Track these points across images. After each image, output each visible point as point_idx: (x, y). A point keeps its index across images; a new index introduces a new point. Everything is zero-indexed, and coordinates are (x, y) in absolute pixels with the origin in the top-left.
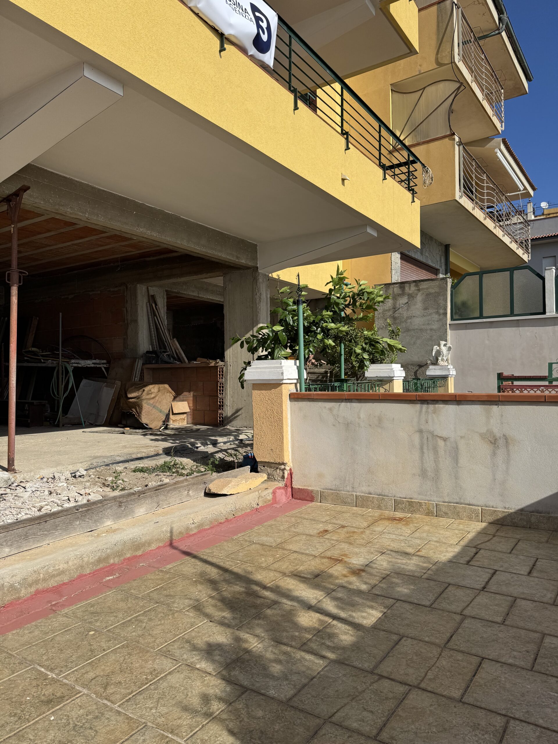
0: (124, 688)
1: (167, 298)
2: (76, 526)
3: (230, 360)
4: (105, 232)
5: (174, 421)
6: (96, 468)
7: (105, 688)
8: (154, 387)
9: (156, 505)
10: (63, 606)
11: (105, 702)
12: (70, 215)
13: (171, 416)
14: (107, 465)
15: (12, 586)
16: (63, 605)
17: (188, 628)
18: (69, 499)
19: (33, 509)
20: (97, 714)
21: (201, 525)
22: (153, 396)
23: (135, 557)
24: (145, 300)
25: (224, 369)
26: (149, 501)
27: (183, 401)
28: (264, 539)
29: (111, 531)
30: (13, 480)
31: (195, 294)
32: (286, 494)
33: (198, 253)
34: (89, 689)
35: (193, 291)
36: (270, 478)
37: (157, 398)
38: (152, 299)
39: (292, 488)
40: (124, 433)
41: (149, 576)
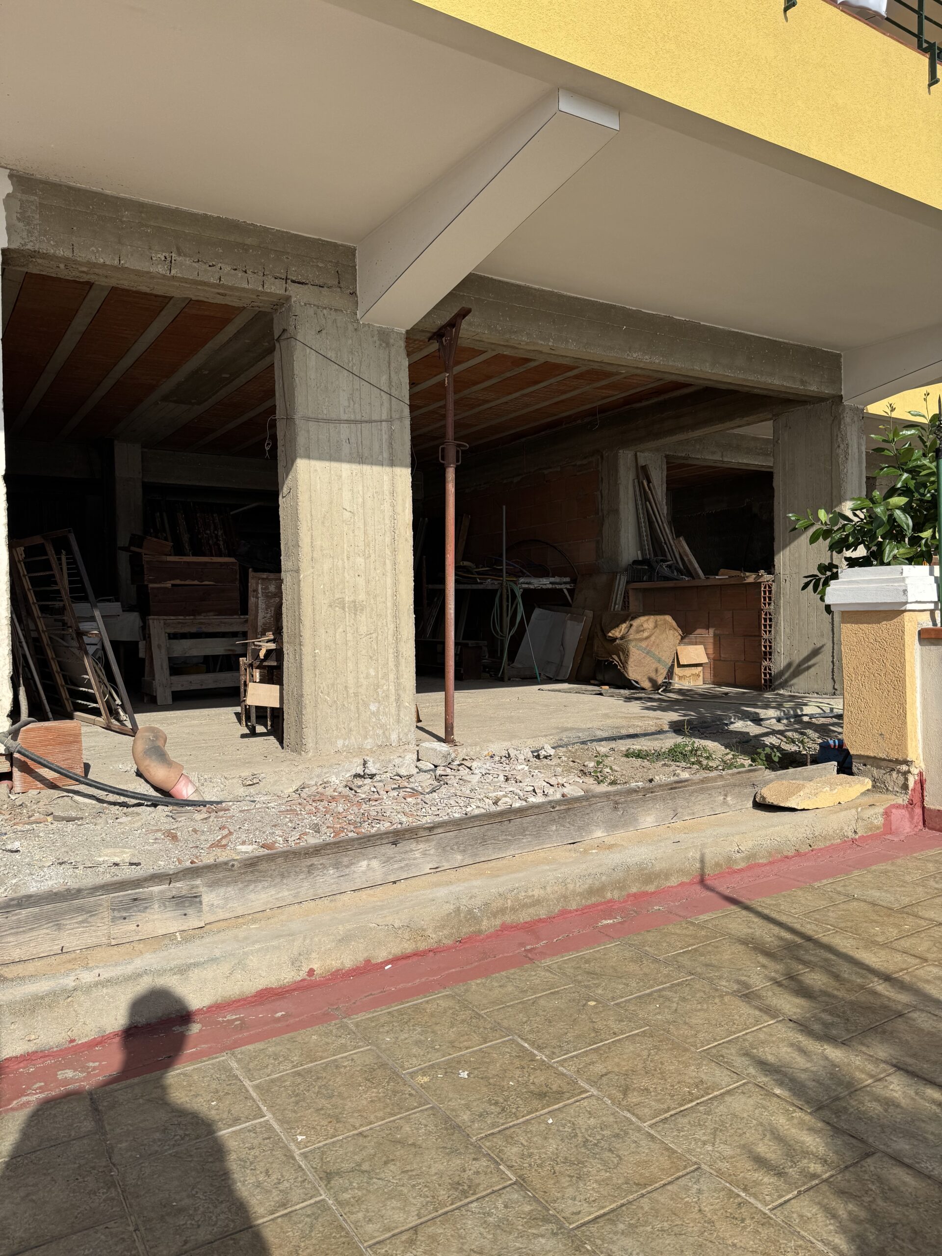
0: (656, 1100)
1: (668, 469)
2: (551, 833)
3: (784, 570)
4: (578, 367)
5: (680, 678)
6: (566, 745)
7: (625, 1094)
8: (647, 620)
9: (672, 814)
10: (543, 954)
11: (629, 1115)
12: (525, 347)
13: (677, 670)
14: (583, 743)
15: (470, 911)
16: (541, 952)
17: (751, 1024)
18: (534, 791)
19: (487, 800)
20: (617, 1131)
21: (752, 856)
22: (646, 634)
23: (645, 894)
24: (632, 475)
25: (774, 588)
26: (659, 805)
27: (696, 644)
28: (876, 894)
29: (603, 847)
30: (453, 756)
31: (717, 457)
32: (912, 817)
33: (730, 383)
34: (599, 1089)
35: (713, 453)
36: (878, 786)
37: (653, 638)
38: (643, 472)
39: (923, 808)
40: (601, 694)
41: (671, 928)
